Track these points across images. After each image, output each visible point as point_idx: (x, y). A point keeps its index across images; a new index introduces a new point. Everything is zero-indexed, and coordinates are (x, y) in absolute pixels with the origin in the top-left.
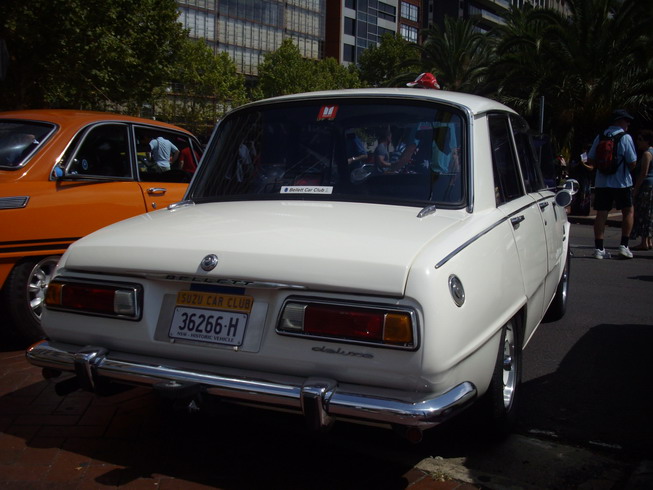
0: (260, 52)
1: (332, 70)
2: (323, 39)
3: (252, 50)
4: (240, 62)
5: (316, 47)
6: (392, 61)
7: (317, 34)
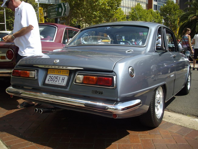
0: (128, 8)
1: (151, 13)
2: (147, 3)
3: (126, 7)
4: (125, 11)
5: (145, 6)
6: (171, 9)
7: (145, 2)
